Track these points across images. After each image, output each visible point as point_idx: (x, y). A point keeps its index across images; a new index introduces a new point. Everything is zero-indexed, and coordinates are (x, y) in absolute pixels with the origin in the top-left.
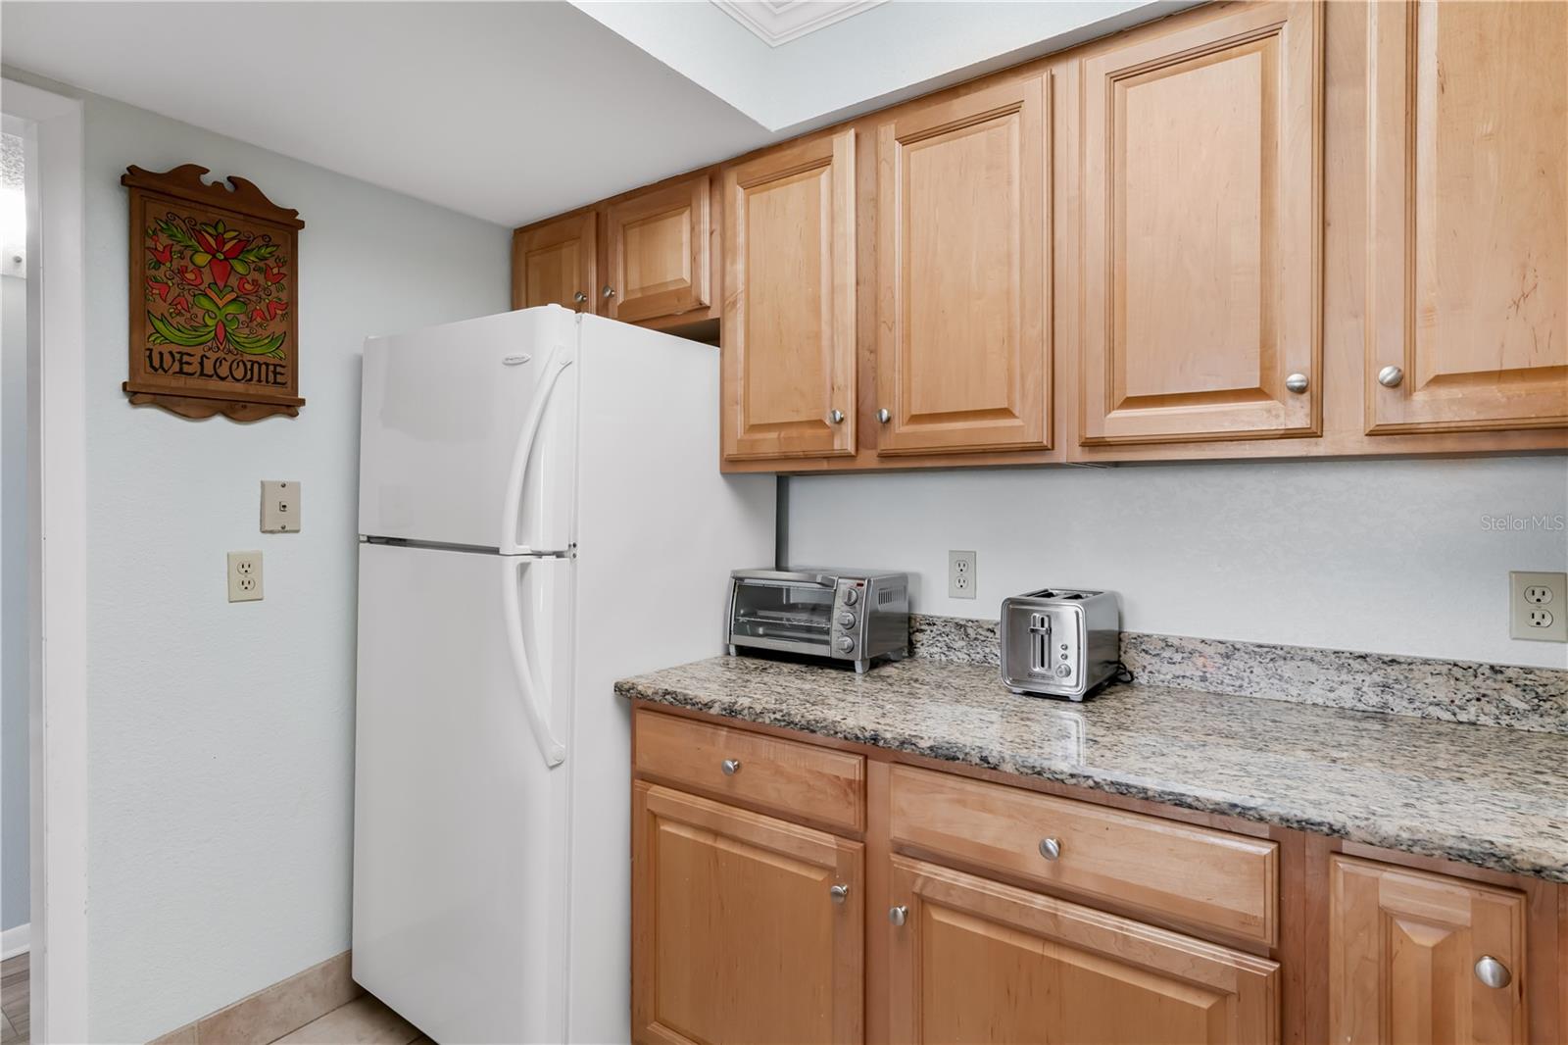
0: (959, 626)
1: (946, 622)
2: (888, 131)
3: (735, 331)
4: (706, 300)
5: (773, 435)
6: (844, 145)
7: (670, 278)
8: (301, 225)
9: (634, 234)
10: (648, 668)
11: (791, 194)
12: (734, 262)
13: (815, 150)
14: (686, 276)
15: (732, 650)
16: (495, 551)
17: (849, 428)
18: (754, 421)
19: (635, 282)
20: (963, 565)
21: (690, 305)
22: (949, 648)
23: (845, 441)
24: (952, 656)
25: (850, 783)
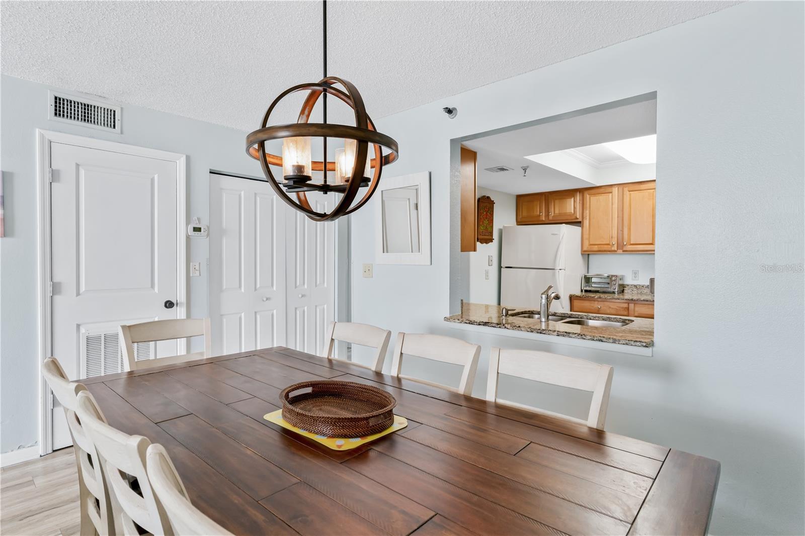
0: (635, 286)
1: (632, 285)
2: (626, 189)
3: (586, 223)
4: (578, 217)
5: (596, 246)
6: (615, 190)
7: (568, 211)
8: (494, 203)
9: (557, 202)
10: (573, 293)
11: (602, 198)
12: (586, 210)
13: (609, 190)
14: (573, 212)
15: (583, 291)
16: (554, 269)
17: (616, 246)
18: (591, 243)
19: (557, 212)
20: (635, 274)
21: (574, 217)
22: (632, 290)
23: (615, 248)
24: (633, 292)
25: (626, 308)
